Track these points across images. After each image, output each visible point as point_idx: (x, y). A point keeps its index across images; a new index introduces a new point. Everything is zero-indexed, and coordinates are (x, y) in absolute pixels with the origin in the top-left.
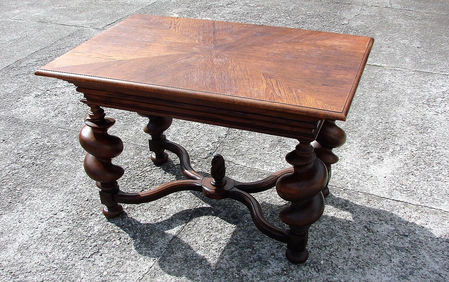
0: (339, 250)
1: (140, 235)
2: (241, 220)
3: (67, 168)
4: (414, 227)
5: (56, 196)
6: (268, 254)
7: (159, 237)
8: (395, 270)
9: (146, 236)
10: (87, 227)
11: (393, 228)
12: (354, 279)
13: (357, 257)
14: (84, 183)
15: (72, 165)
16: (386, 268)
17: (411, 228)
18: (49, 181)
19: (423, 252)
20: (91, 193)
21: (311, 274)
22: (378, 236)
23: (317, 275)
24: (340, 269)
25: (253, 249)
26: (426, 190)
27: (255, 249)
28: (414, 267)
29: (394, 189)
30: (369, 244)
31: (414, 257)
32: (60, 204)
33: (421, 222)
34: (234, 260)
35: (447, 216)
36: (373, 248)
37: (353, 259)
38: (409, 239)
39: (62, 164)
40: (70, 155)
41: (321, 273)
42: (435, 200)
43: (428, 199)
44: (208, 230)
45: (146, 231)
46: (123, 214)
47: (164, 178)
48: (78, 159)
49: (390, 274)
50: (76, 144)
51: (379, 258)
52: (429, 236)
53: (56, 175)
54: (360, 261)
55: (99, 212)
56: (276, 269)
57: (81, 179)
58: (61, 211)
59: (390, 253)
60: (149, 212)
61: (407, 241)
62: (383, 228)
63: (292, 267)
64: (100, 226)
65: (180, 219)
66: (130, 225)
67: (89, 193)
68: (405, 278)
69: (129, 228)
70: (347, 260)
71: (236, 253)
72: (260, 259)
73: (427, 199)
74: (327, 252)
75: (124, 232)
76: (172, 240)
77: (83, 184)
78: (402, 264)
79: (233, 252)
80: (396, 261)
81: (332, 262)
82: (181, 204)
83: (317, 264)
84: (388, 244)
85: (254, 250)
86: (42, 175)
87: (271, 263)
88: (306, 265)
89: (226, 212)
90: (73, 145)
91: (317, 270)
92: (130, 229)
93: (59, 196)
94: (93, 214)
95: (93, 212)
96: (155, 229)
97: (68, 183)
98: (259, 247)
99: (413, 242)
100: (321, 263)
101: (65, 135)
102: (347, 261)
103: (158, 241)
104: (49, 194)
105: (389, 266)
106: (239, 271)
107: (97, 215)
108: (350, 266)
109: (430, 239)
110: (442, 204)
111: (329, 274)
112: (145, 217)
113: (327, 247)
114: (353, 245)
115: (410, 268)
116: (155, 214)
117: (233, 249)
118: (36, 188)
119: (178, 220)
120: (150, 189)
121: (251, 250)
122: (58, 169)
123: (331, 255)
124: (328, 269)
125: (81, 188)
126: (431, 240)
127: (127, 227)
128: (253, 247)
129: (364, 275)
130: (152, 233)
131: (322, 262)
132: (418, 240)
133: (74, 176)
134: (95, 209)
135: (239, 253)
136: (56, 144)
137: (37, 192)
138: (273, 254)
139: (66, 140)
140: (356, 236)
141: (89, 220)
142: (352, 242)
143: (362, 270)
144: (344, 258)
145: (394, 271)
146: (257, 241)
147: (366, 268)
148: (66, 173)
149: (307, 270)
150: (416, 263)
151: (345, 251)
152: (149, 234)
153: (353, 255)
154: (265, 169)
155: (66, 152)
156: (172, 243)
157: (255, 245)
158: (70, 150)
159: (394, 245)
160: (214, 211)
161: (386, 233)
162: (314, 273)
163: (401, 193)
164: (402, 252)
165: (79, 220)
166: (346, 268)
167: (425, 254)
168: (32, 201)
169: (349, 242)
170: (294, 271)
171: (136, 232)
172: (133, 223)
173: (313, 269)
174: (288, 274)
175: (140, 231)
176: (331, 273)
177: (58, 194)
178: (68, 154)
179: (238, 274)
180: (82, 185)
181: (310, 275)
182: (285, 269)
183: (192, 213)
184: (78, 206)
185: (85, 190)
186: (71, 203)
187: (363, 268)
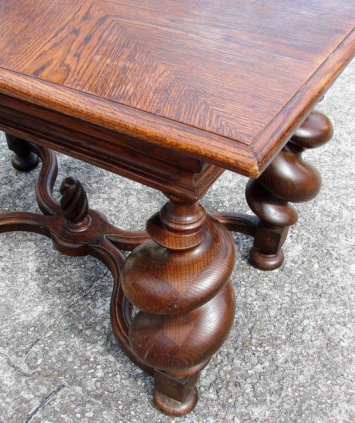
10: (303, 244)
20: (318, 311)
134: (301, 273)
184: (332, 284)
185: (334, 319)
186: (349, 291)
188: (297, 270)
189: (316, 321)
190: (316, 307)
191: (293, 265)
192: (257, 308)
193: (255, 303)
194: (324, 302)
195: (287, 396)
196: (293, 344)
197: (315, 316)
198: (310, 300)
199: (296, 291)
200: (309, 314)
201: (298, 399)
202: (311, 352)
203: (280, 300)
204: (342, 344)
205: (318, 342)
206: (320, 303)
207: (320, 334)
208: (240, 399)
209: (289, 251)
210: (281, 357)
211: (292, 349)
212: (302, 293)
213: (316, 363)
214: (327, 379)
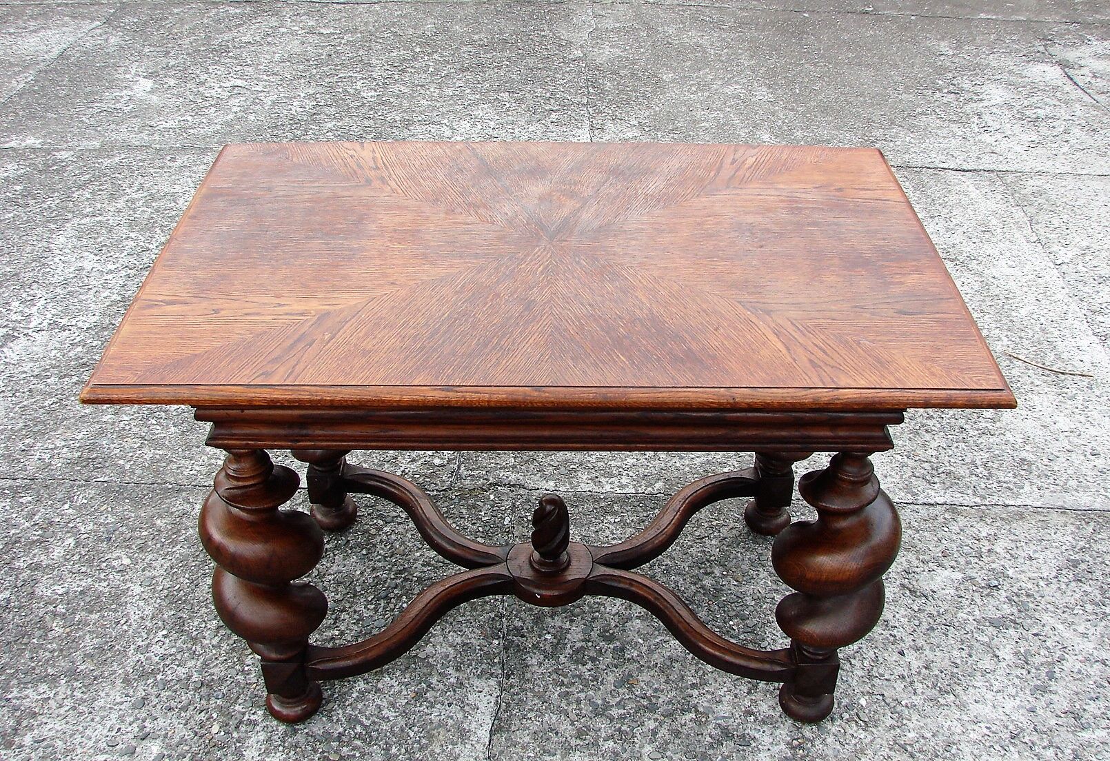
0: (881, 660)
1: (403, 750)
2: (627, 640)
3: (88, 599)
4: (998, 561)
5: (103, 695)
6: (738, 716)
7: (454, 744)
8: (1017, 677)
9: (420, 750)
11: (960, 576)
12: (949, 723)
13: (926, 668)
14: (165, 636)
15: (101, 589)
16: (998, 677)
17: (994, 566)
18: (56, 654)
19: (1046, 618)
21: (856, 738)
22: (941, 604)
23: (870, 738)
24: (907, 707)
25: (697, 711)
26: (973, 463)
27: (701, 709)
28: (1049, 660)
29: (910, 477)
30: (932, 629)
31: (1035, 635)
32: (129, 719)
33: (1006, 545)
34: (668, 753)
35: (1045, 519)
36: (947, 635)
37: (919, 673)
38: (1005, 594)
39: (64, 590)
40: (76, 557)
41: (874, 730)
42: (1005, 485)
43: (990, 487)
44: (564, 689)
45: (412, 734)
46: (324, 702)
47: (374, 569)
48: (105, 564)
49: (1012, 691)
50: (78, 520)
51: (971, 656)
52: (1036, 575)
53: (68, 630)
54: (937, 676)
55: (253, 714)
56: (776, 749)
57: (149, 624)
58: (143, 739)
59: (987, 639)
60: (389, 679)
61: (1002, 599)
62: (939, 579)
63: (808, 731)
64: (279, 754)
65: (479, 677)
66: (359, 729)
67: (193, 662)
68: (1045, 692)
69: (359, 736)
70: (908, 680)
71: (663, 732)
72: (727, 734)
73: (988, 486)
74: (861, 673)
76: (490, 742)
77: (162, 639)
78: (1024, 659)
79: (654, 733)
80: (1006, 653)
81: (883, 695)
82: (459, 633)
83: (855, 710)
84: (971, 618)
85: (701, 713)
86: (25, 641)
87: (757, 736)
88: (832, 719)
89: (579, 629)
90: (71, 525)
91: (863, 724)
92: (364, 741)
93: (112, 694)
94: (241, 722)
95: (238, 716)
97: (117, 647)
98: (708, 702)
99: (1015, 598)
100: (862, 706)
101: (30, 499)
102: (911, 683)
103: (459, 755)
104: (78, 694)
105: (999, 672)
107: (255, 724)
108: (923, 693)
109: (1042, 583)
110: (1021, 491)
111: (893, 727)
112: (387, 696)
113: (853, 661)
114: (902, 639)
115: (1042, 664)
116: (406, 680)
117: (651, 725)
118: (30, 685)
119: (476, 682)
120: (352, 609)
121: (694, 717)
122: (64, 611)
123: (870, 677)
124: (884, 715)
125: (162, 651)
126: (1047, 585)
127: (355, 737)
128: (695, 706)
129: (962, 707)
130: (431, 738)
131: (863, 702)
132: (1023, 592)
133: (122, 622)
134: (237, 707)
135: (671, 731)
136: (13, 532)
137: (39, 698)
138: (749, 713)
139: (40, 514)
140: (897, 615)
141: (238, 745)
142: (895, 632)
143: (952, 697)
144: (902, 677)
145: (1017, 681)
146: (694, 686)
147: (959, 689)
148: (94, 616)
149: (842, 731)
150: (1048, 648)
151: (894, 658)
152: (424, 741)
153: (915, 664)
154: (608, 488)
155: (58, 552)
156: (496, 750)
157: (697, 700)
158: (67, 542)
159: (983, 618)
160: (549, 633)
161: (952, 592)
162: (862, 734)
163: (929, 482)
164: (1007, 629)
165: (208, 752)
166: (917, 700)
167: (1052, 622)
168: (36, 731)
169: (891, 635)
170: (817, 742)
171: (386, 743)
172: (364, 719)
173: (853, 724)
174: (808, 755)
175: (394, 739)
176: (895, 724)
177: (107, 689)
178: (68, 557)
180: (161, 644)
181: (853, 742)
182: (795, 743)
183: (499, 653)
184: (185, 709)
185: (179, 657)
186: (159, 707)
187: (953, 692)
188: (244, 710)
189: (203, 647)
190: (206, 664)
191: (253, 717)
194: (196, 675)
197: (205, 652)
198: (216, 670)
199: (238, 677)
200: (214, 652)
202: (203, 610)
204: (165, 632)
205: (196, 623)
206: (200, 672)
209: (265, 742)
212: (229, 676)
213: (195, 601)
214: (179, 590)
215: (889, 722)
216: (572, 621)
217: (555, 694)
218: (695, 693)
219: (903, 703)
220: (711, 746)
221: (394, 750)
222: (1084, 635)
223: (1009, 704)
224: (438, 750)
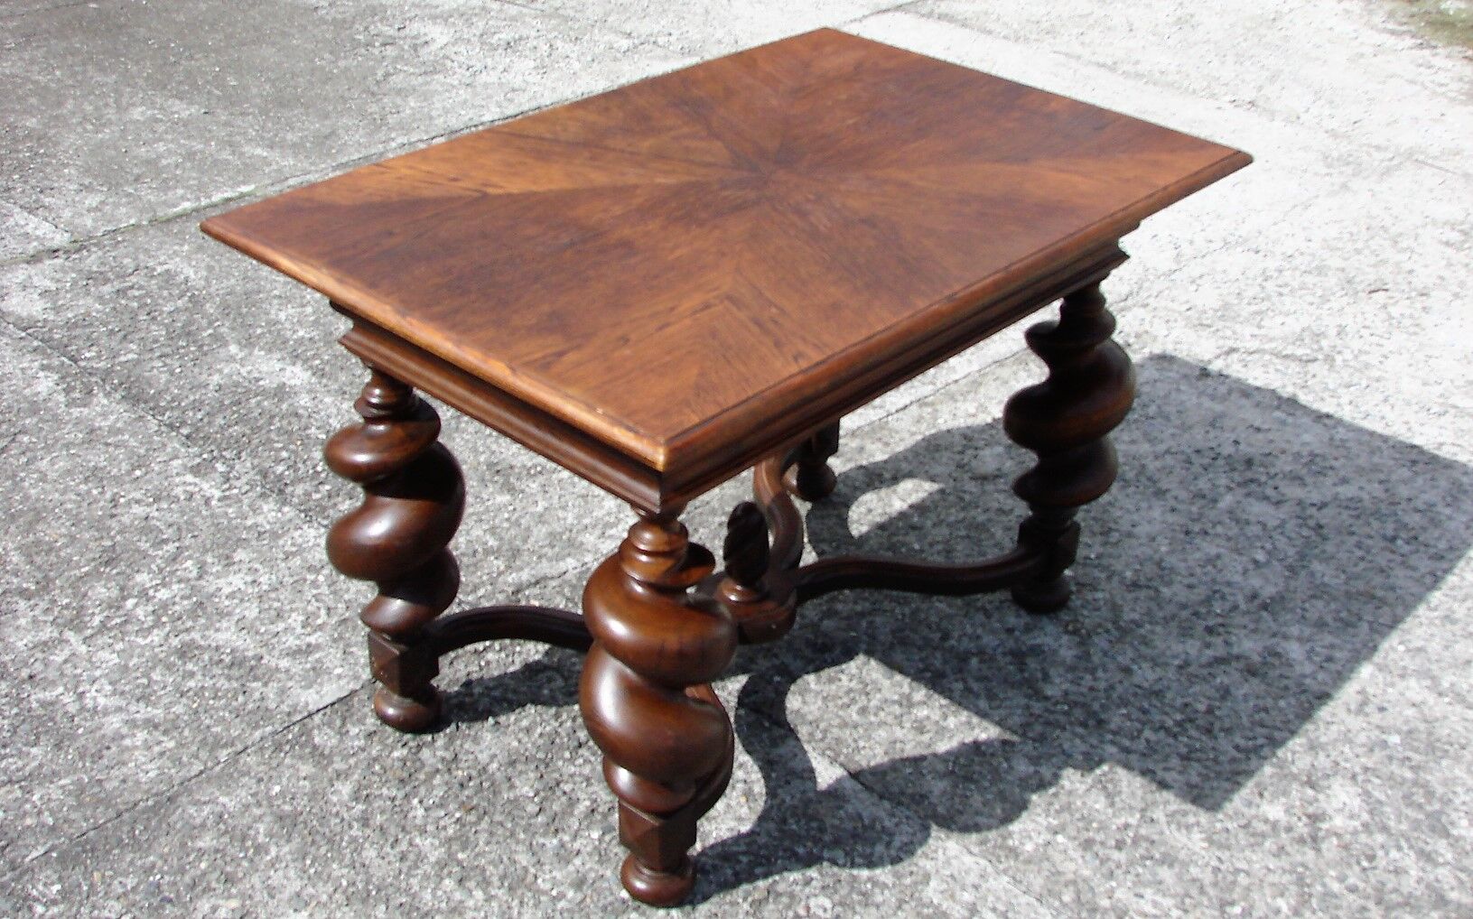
2: (841, 640)
6: (1006, 638)
11: (1001, 448)
12: (1138, 551)
21: (1099, 599)
23: (1107, 593)
24: (1099, 557)
25: (973, 654)
27: (975, 651)
34: (1001, 696)
41: (1101, 587)
56: (1064, 641)
62: (989, 459)
63: (1065, 616)
69: (753, 864)
71: (975, 685)
72: (1017, 654)
75: (770, 880)
76: (863, 786)
79: (968, 689)
85: (978, 653)
87: (1038, 641)
89: (791, 657)
96: (796, 807)
98: (971, 642)
103: (857, 812)
106: (1047, 698)
111: (1109, 578)
112: (721, 818)
117: (958, 685)
127: (752, 868)
128: (967, 652)
129: (1131, 535)
130: (815, 818)
135: (979, 680)
149: (1084, 601)
157: (962, 647)
160: (773, 676)
162: (1099, 594)
166: (1098, 549)
170: (1081, 619)
171: (785, 850)
179: (1057, 703)
182: (1069, 629)
183: (760, 718)
187: (1110, 530)
189: (476, 910)
192: (542, 840)
193: (555, 841)
195: (350, 827)
196: (441, 865)
197: (486, 911)
200: (495, 904)
201: (338, 838)
203: (547, 877)
207: (443, 905)
208: (376, 778)
210: (424, 843)
211: (433, 859)
215: (1103, 576)
216: (776, 656)
217: (853, 715)
218: (953, 642)
219: (1093, 556)
220: (1022, 671)
221: (801, 850)
222: (1133, 442)
223: (1156, 513)
224: (837, 822)
